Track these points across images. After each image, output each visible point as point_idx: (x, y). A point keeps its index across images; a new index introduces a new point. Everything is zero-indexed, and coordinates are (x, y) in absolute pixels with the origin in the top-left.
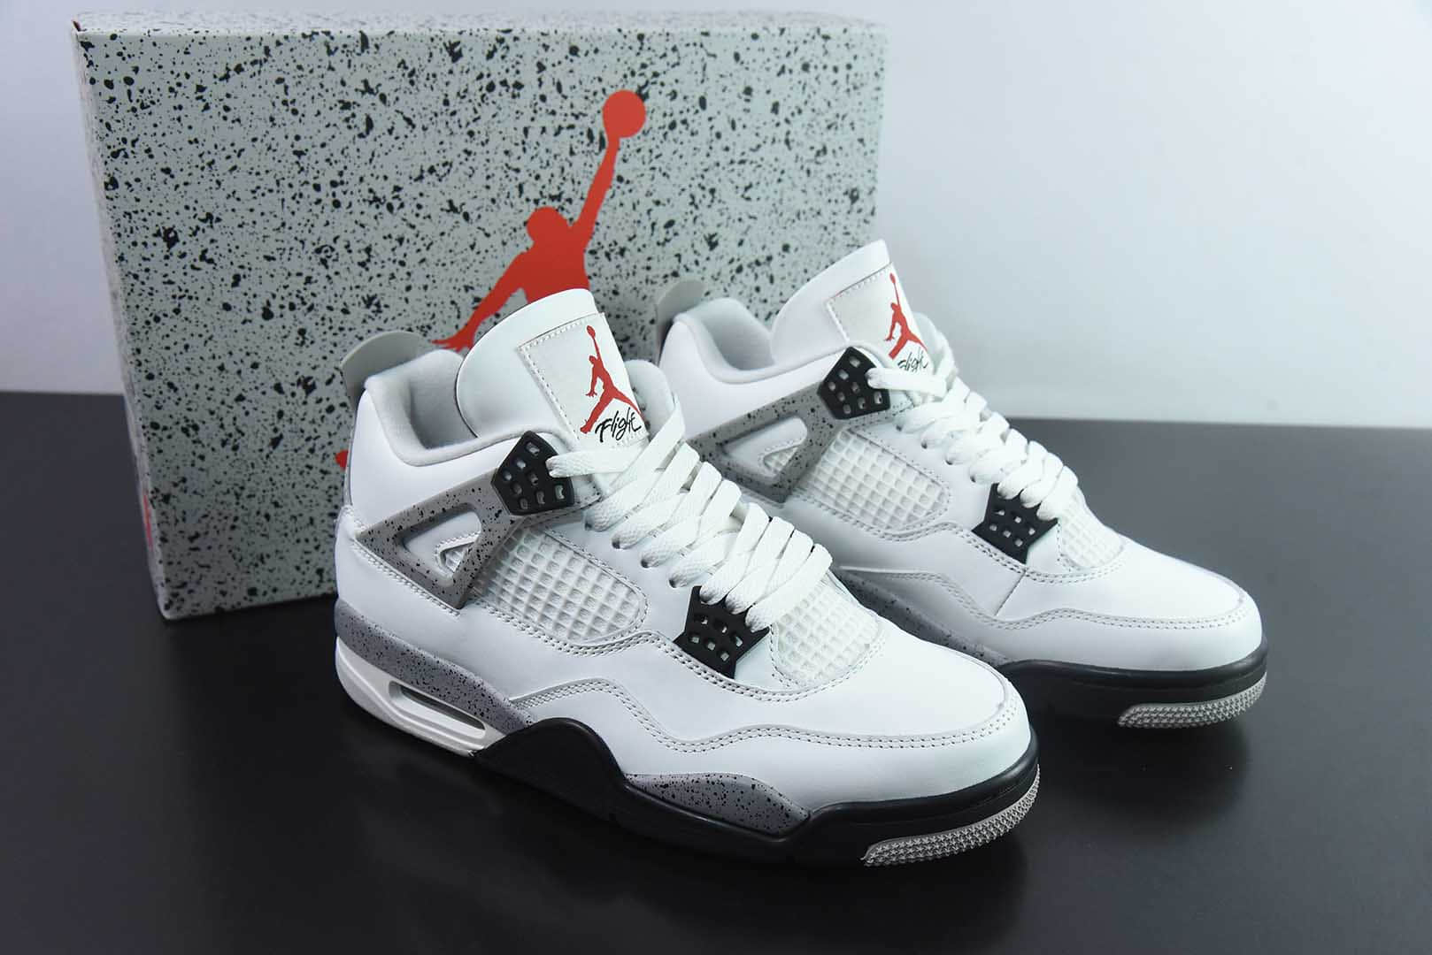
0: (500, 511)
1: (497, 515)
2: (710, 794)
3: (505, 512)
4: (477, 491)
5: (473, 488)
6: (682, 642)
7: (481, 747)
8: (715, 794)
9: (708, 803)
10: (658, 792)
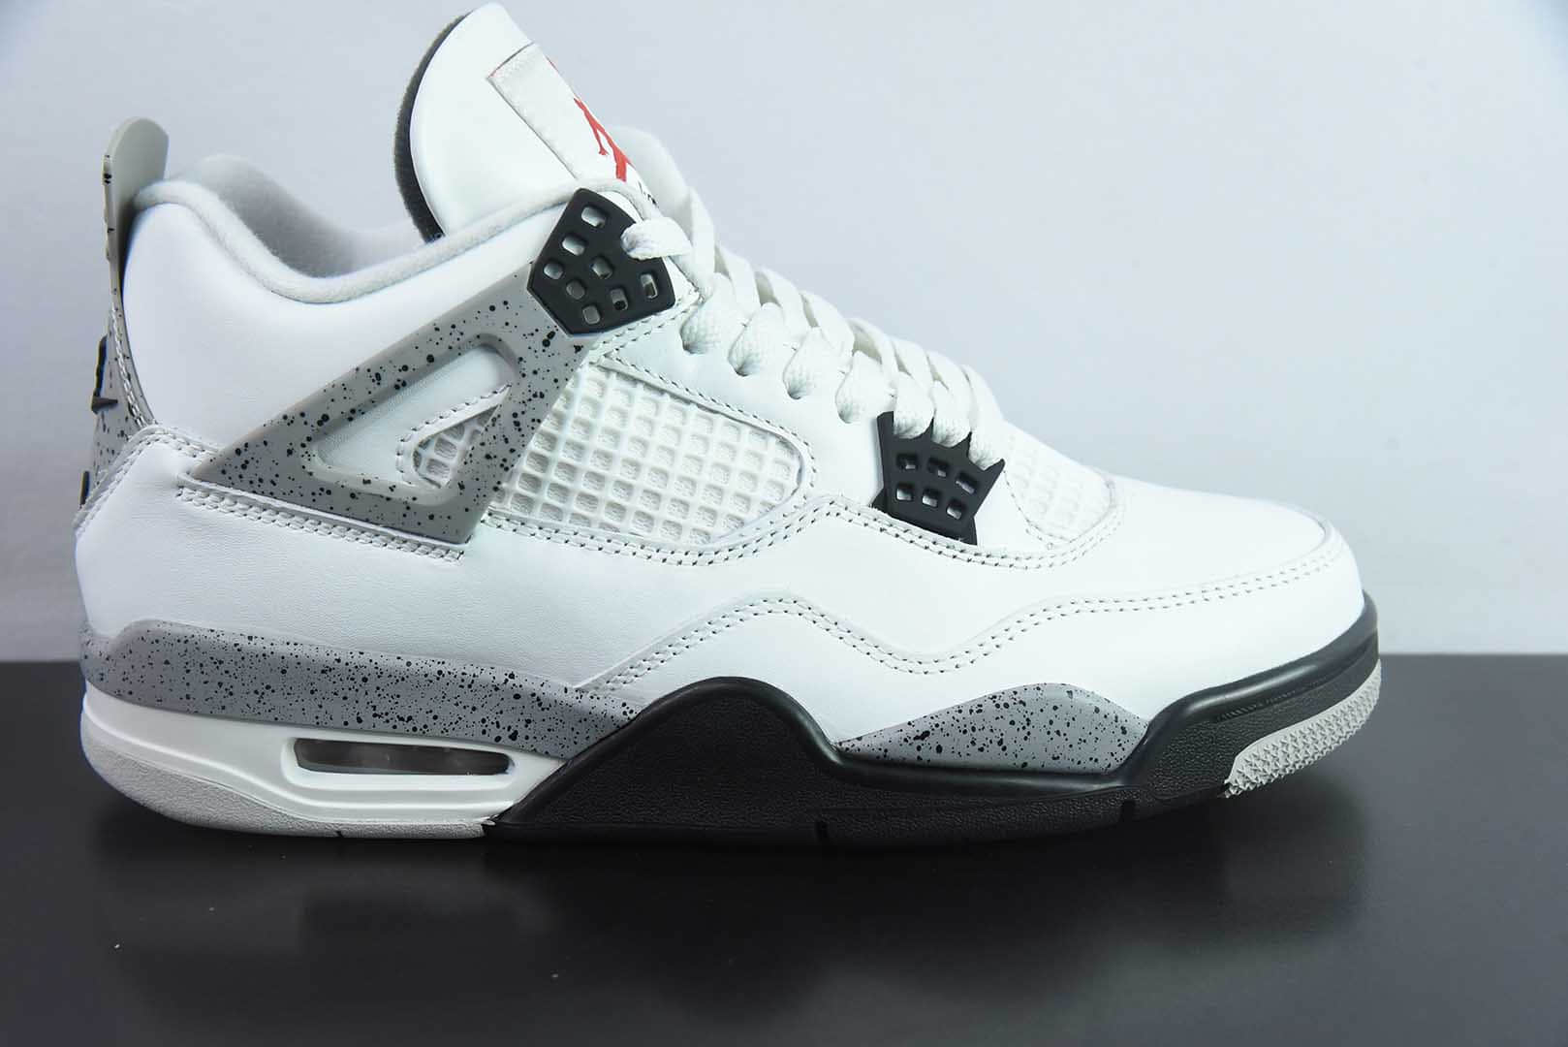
0: (551, 335)
1: (546, 343)
2: (1004, 725)
3: (561, 333)
4: (500, 307)
5: (493, 303)
6: (883, 502)
7: (509, 804)
8: (1012, 723)
9: (1000, 743)
10: (909, 753)
